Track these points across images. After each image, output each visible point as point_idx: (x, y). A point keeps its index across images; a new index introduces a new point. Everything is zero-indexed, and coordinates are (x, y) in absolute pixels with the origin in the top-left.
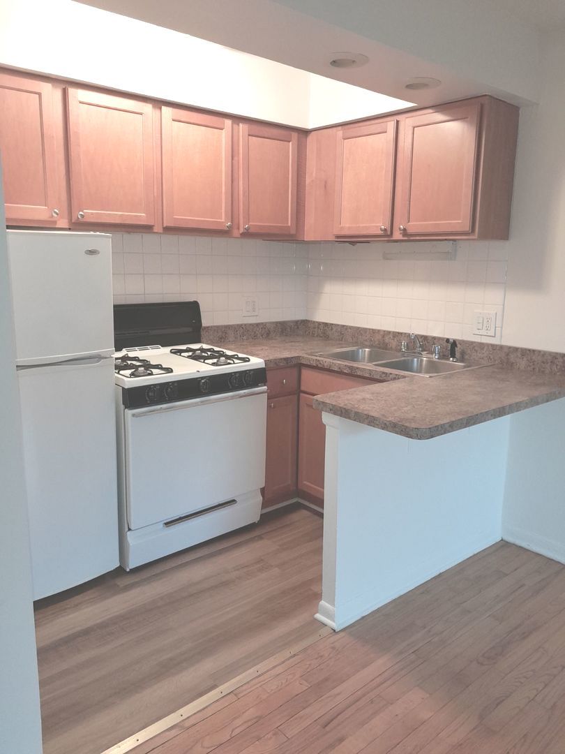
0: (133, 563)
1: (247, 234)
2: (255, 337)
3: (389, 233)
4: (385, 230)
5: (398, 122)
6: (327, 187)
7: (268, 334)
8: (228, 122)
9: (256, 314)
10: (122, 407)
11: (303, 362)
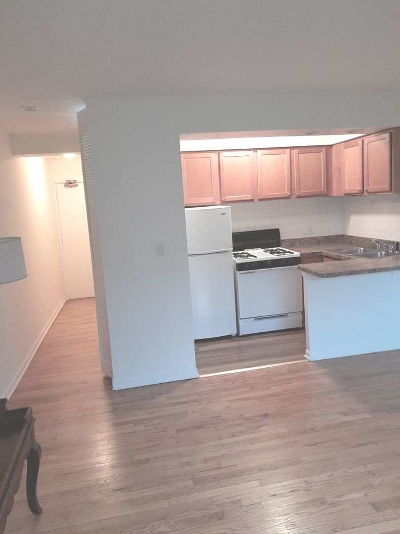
0: (241, 333)
1: (298, 197)
2: (311, 244)
3: (362, 191)
4: (360, 191)
5: (363, 140)
6: (340, 170)
7: (319, 243)
8: (288, 150)
9: (312, 232)
10: (236, 270)
11: (323, 254)
